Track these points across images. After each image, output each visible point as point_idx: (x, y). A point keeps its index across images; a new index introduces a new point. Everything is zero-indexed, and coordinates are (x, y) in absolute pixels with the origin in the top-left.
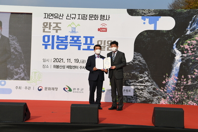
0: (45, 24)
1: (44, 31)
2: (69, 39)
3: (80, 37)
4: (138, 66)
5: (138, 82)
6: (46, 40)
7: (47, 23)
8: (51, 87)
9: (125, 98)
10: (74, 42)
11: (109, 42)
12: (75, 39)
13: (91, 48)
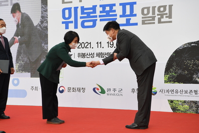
2: (99, 9)
6: (67, 16)
8: (76, 87)
9: (193, 105)
10: (105, 14)
11: (162, 9)
12: (108, 9)
13: (131, 22)
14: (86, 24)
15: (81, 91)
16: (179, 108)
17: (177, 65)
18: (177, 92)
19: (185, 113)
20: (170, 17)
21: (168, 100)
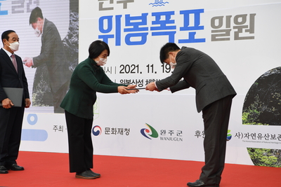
1: (101, 8)
2: (150, 19)
3: (173, 13)
6: (105, 27)
8: (117, 127)
10: (159, 25)
11: (240, 20)
12: (163, 18)
13: (196, 37)
14: (132, 39)
15: (124, 133)
16: (263, 160)
17: (261, 99)
18: (260, 137)
19: (271, 167)
20: (252, 30)
21: (248, 149)
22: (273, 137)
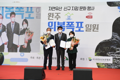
0: (50, 14)
1: (49, 19)
2: (66, 24)
3: (74, 22)
4: (116, 42)
5: (116, 54)
6: (50, 25)
7: (51, 14)
8: (54, 57)
9: (107, 65)
10: (69, 26)
11: (94, 26)
12: (70, 24)
13: (81, 30)
16: (101, 66)
17: (100, 49)
18: (100, 60)
19: (103, 68)
20: (98, 29)
21: (96, 63)
22: (104, 60)
